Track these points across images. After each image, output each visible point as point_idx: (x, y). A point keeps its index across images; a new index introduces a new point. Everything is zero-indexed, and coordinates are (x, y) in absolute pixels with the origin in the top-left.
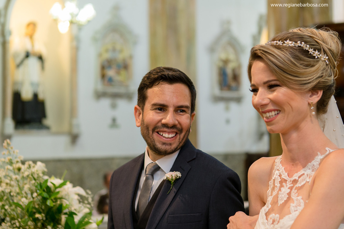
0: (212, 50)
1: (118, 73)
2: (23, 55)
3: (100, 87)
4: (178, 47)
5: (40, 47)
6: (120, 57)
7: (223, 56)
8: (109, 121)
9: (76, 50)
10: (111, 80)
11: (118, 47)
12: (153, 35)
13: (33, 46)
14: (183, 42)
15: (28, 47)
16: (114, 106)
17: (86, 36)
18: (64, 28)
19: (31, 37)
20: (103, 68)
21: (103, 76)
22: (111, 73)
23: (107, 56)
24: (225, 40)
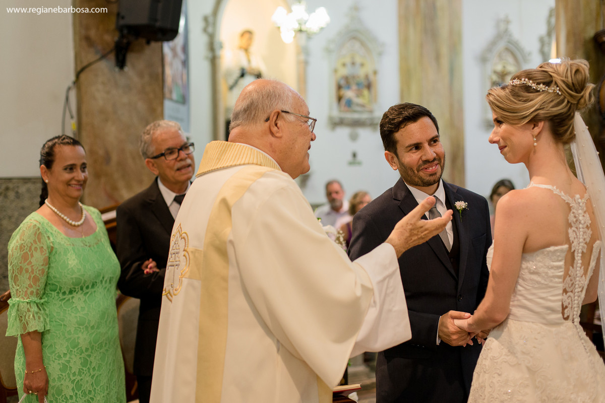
0: (483, 60)
1: (359, 94)
2: (237, 74)
3: (336, 113)
4: (438, 57)
5: (257, 63)
6: (361, 72)
7: (499, 68)
8: (349, 157)
9: (304, 65)
10: (349, 103)
11: (358, 60)
12: (404, 42)
13: (249, 61)
14: (445, 50)
15: (244, 63)
16: (354, 138)
17: (316, 47)
18: (288, 37)
19: (246, 50)
20: (339, 87)
21: (340, 98)
22: (349, 94)
23: (344, 72)
24: (501, 45)
